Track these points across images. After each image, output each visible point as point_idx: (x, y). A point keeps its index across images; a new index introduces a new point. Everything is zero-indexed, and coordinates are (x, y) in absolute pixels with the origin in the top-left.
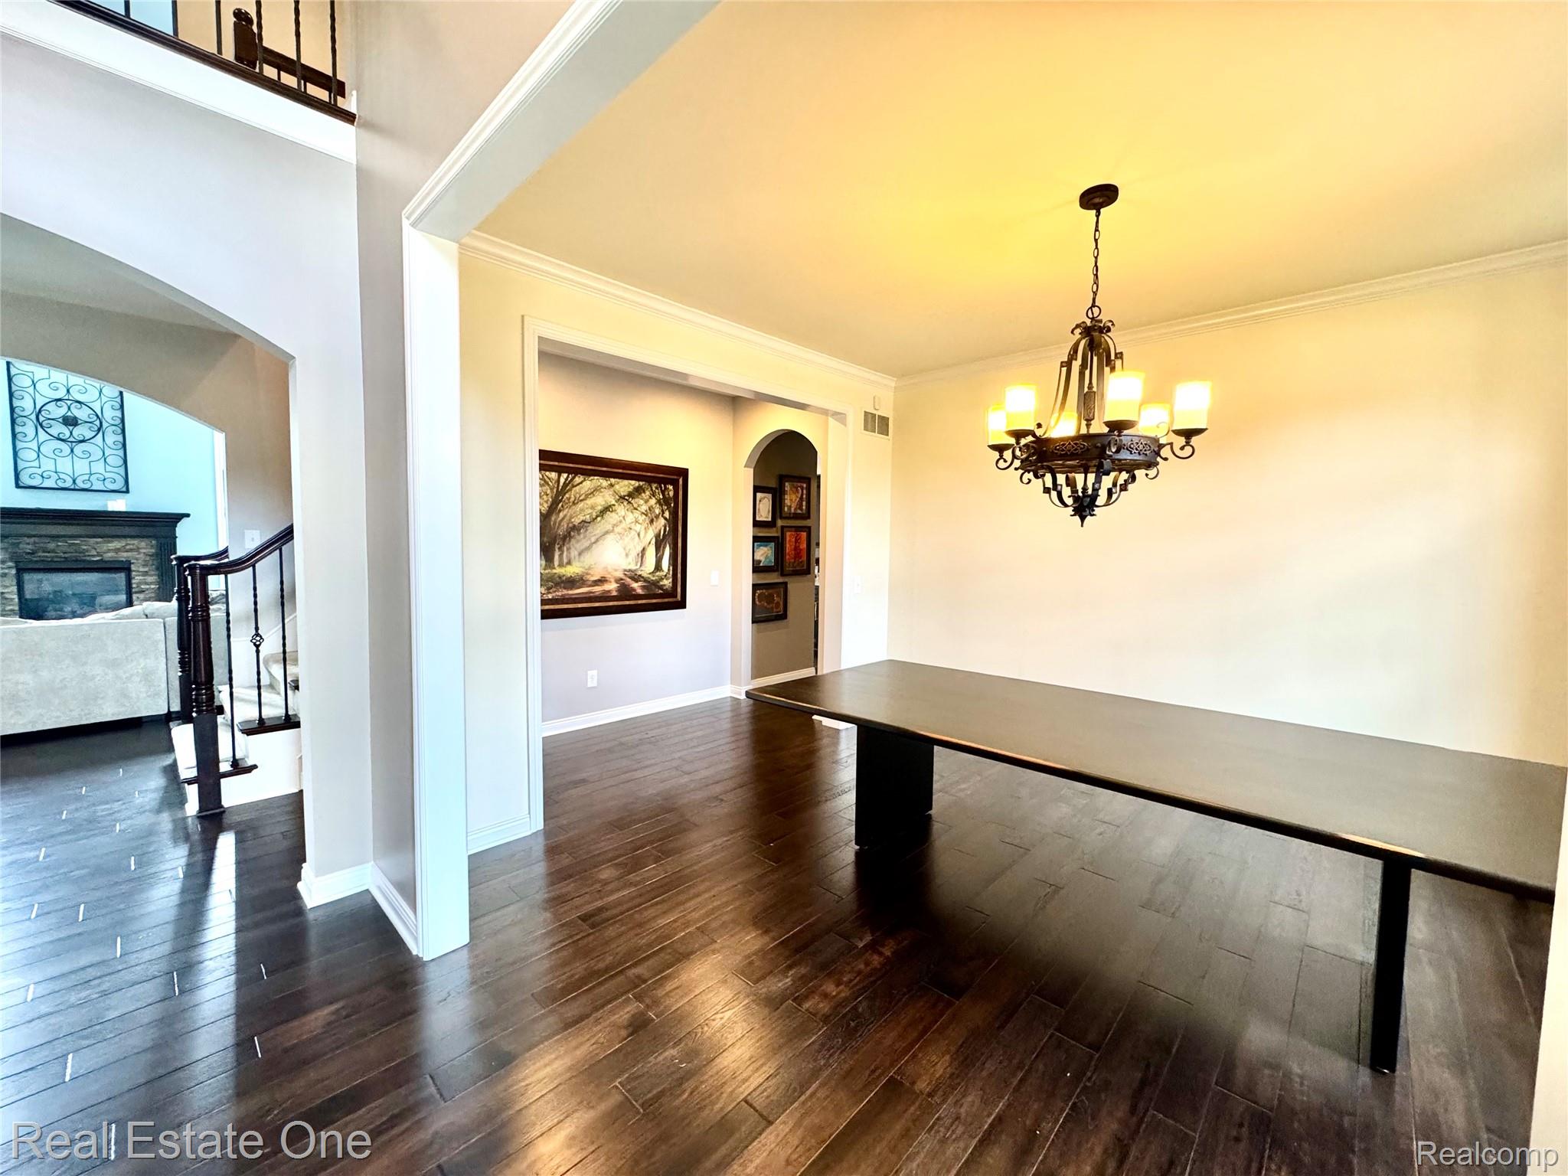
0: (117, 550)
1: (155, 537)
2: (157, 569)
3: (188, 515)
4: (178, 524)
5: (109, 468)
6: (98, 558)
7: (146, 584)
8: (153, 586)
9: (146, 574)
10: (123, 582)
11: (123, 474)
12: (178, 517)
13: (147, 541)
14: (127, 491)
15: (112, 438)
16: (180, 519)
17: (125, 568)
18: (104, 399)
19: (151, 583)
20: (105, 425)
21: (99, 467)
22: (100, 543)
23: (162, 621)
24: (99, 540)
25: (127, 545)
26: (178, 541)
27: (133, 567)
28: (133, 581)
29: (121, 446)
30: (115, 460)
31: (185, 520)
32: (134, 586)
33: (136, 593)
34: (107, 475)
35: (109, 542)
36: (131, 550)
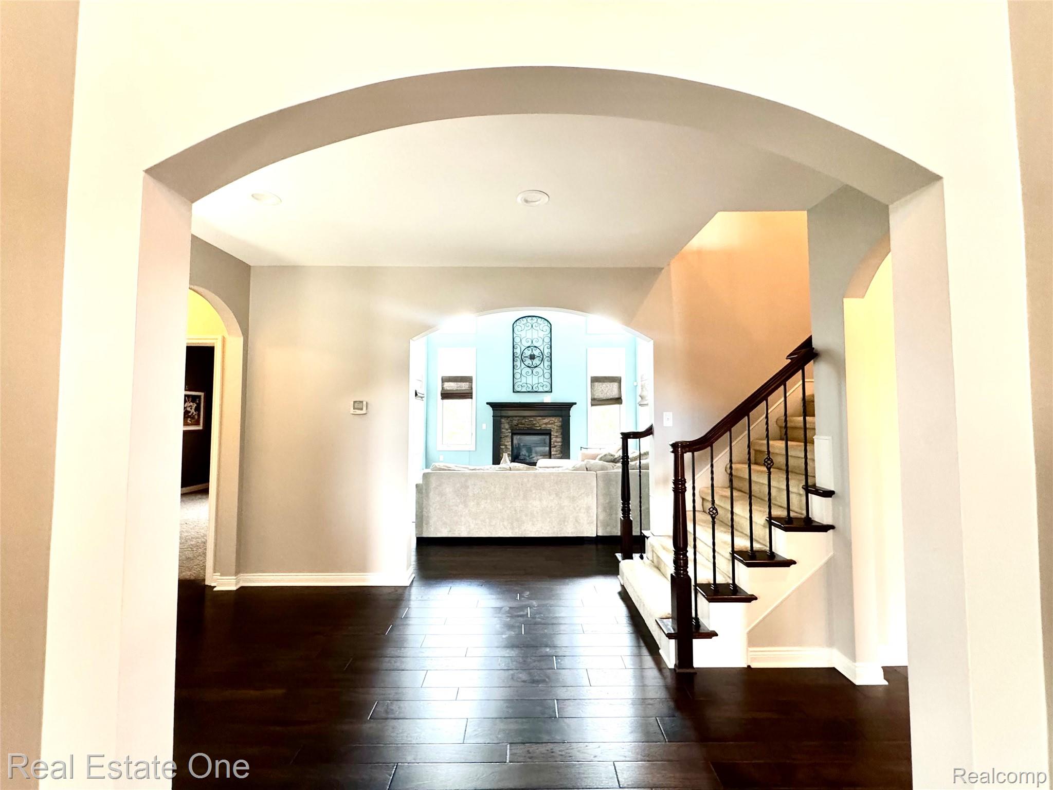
0: (546, 424)
1: (561, 416)
2: (562, 434)
3: (575, 404)
4: (571, 409)
5: (545, 380)
6: (539, 428)
7: (557, 442)
8: (560, 444)
9: (557, 437)
10: (548, 441)
11: (550, 382)
12: (571, 405)
13: (558, 418)
14: (551, 392)
15: (547, 363)
16: (572, 406)
17: (548, 433)
18: (545, 344)
19: (559, 442)
20: (544, 357)
21: (541, 380)
22: (540, 420)
23: (595, 473)
24: (540, 418)
25: (551, 420)
26: (571, 418)
27: (552, 433)
28: (552, 441)
29: (549, 367)
30: (547, 375)
31: (574, 406)
32: (552, 443)
33: (553, 447)
34: (544, 383)
35: (544, 419)
36: (552, 424)
